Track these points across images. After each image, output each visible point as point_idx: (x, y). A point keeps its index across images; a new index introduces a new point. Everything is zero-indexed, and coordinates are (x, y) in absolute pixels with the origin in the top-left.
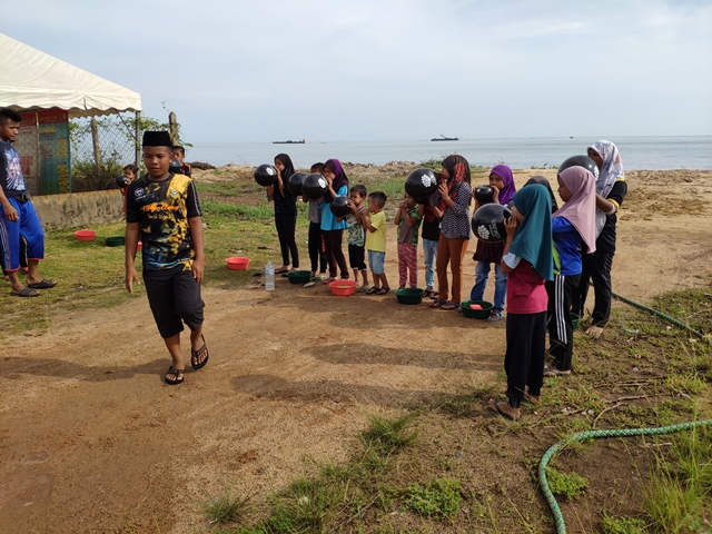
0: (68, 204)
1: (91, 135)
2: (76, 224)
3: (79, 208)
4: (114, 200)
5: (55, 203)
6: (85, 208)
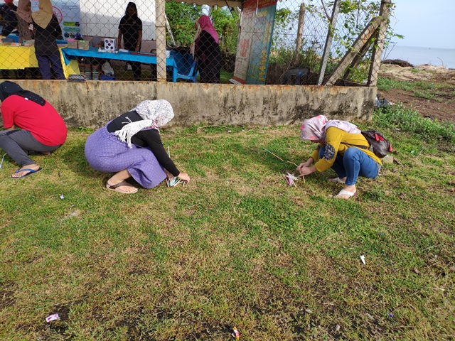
0: (230, 98)
2: (235, 122)
3: (241, 103)
4: (285, 99)
5: (215, 94)
6: (248, 104)
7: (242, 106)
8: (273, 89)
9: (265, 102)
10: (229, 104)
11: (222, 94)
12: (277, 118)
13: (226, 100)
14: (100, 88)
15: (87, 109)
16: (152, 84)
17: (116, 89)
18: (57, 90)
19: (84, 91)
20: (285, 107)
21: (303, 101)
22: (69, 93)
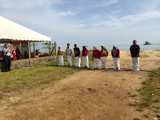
1: (33, 46)
6: (42, 60)
7: (41, 60)
8: (45, 57)
9: (44, 59)
10: (40, 60)
11: (38, 59)
12: (46, 62)
13: (39, 60)
14: (21, 61)
15: (19, 65)
16: (29, 59)
17: (24, 61)
18: (15, 62)
19: (19, 62)
20: (47, 60)
21: (49, 59)
22: (17, 62)
